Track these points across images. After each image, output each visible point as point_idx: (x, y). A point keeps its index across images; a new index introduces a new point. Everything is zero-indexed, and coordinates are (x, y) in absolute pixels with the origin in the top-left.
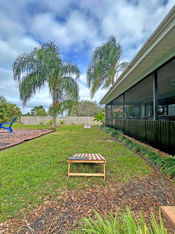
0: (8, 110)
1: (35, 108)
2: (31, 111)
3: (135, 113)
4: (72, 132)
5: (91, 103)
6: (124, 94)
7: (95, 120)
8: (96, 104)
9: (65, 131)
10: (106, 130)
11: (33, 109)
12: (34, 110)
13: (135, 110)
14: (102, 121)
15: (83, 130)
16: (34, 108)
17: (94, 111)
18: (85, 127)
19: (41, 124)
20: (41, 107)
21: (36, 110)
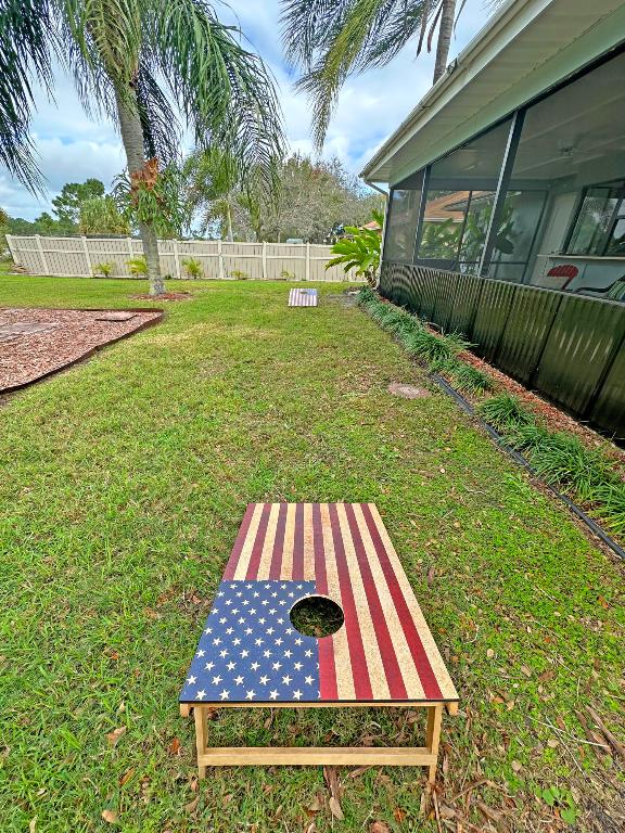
1: (68, 188)
3: (514, 236)
4: (237, 332)
5: (318, 172)
6: (521, 112)
7: (338, 261)
8: (337, 180)
9: (203, 320)
10: (386, 319)
11: (60, 195)
12: (65, 203)
13: (519, 219)
14: (367, 274)
15: (283, 317)
16: (64, 192)
17: (329, 213)
18: (295, 298)
19: (106, 273)
20: (96, 187)
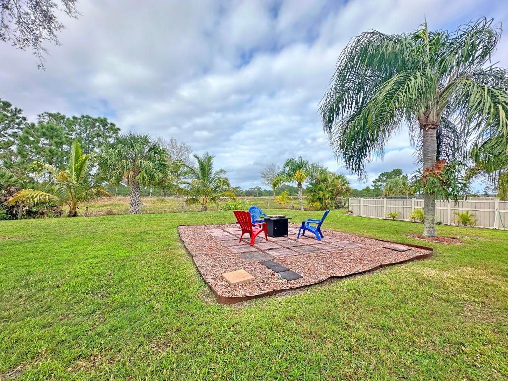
0: (330, 186)
1: (382, 175)
2: (373, 184)
11: (377, 178)
16: (380, 177)
19: (394, 217)
20: (398, 172)
21: (385, 181)
